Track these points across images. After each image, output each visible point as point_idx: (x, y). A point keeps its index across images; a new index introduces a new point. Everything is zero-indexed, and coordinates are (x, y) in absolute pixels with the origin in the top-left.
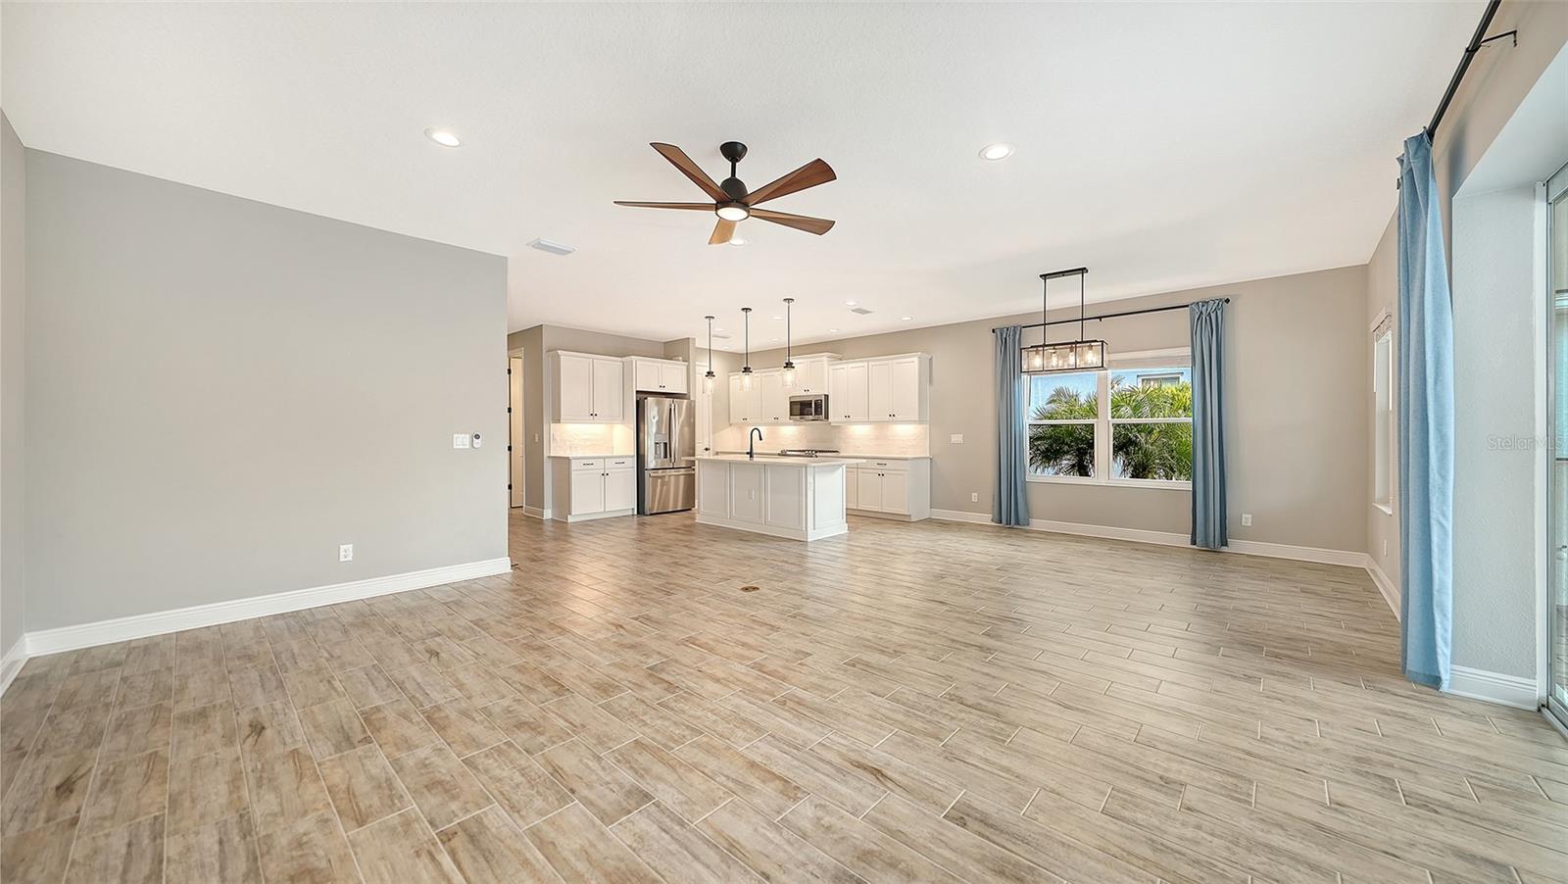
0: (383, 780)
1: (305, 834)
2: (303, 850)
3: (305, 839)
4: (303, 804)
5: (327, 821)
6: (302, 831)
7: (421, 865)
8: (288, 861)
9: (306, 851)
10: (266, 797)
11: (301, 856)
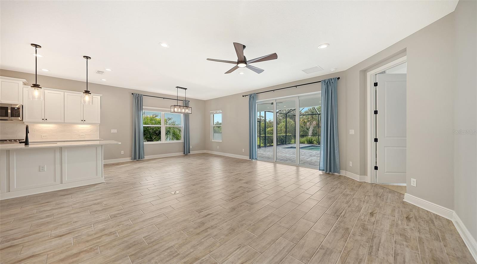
0: (334, 233)
1: (359, 236)
2: (362, 233)
3: (360, 235)
4: (354, 243)
5: (353, 235)
6: (360, 237)
7: (347, 216)
8: (366, 233)
9: (362, 232)
10: (362, 254)
11: (363, 232)
